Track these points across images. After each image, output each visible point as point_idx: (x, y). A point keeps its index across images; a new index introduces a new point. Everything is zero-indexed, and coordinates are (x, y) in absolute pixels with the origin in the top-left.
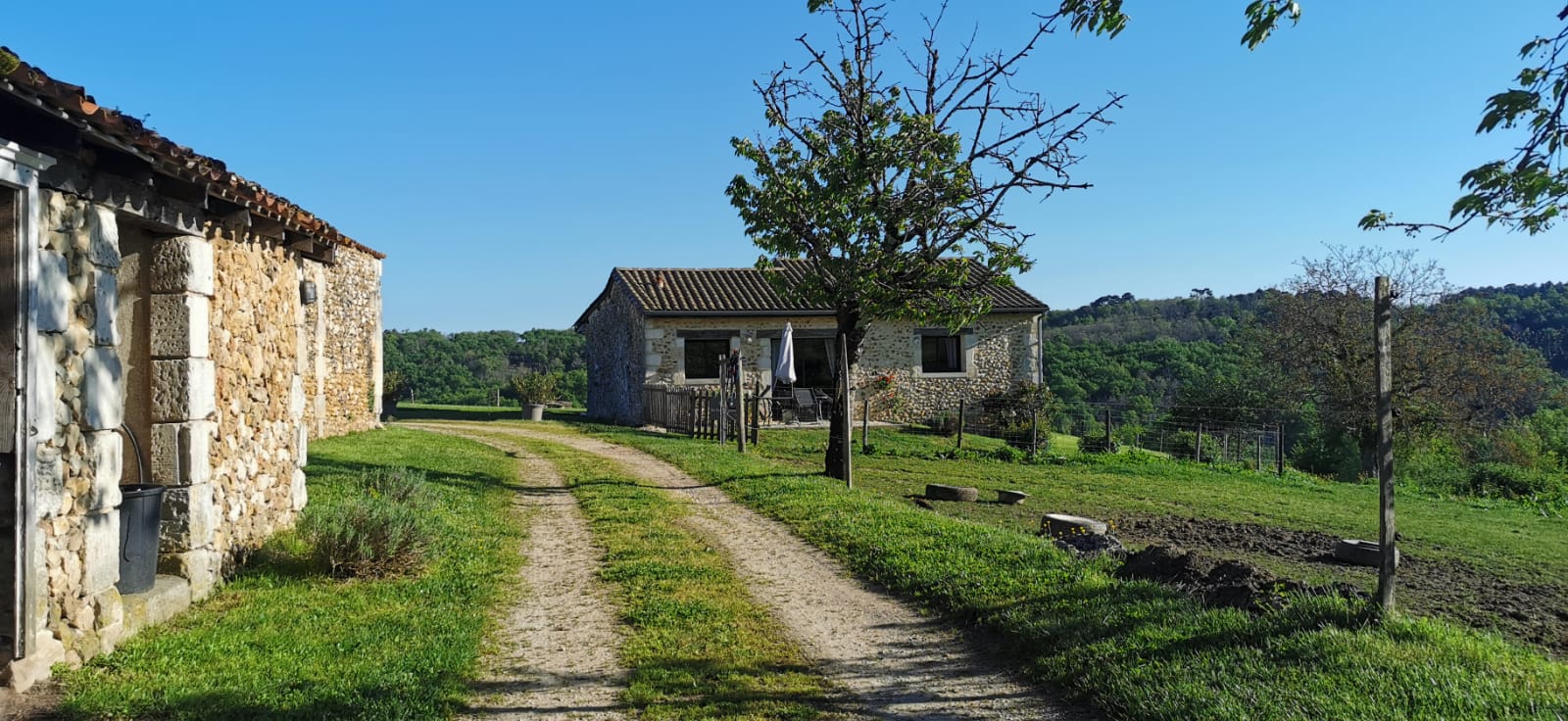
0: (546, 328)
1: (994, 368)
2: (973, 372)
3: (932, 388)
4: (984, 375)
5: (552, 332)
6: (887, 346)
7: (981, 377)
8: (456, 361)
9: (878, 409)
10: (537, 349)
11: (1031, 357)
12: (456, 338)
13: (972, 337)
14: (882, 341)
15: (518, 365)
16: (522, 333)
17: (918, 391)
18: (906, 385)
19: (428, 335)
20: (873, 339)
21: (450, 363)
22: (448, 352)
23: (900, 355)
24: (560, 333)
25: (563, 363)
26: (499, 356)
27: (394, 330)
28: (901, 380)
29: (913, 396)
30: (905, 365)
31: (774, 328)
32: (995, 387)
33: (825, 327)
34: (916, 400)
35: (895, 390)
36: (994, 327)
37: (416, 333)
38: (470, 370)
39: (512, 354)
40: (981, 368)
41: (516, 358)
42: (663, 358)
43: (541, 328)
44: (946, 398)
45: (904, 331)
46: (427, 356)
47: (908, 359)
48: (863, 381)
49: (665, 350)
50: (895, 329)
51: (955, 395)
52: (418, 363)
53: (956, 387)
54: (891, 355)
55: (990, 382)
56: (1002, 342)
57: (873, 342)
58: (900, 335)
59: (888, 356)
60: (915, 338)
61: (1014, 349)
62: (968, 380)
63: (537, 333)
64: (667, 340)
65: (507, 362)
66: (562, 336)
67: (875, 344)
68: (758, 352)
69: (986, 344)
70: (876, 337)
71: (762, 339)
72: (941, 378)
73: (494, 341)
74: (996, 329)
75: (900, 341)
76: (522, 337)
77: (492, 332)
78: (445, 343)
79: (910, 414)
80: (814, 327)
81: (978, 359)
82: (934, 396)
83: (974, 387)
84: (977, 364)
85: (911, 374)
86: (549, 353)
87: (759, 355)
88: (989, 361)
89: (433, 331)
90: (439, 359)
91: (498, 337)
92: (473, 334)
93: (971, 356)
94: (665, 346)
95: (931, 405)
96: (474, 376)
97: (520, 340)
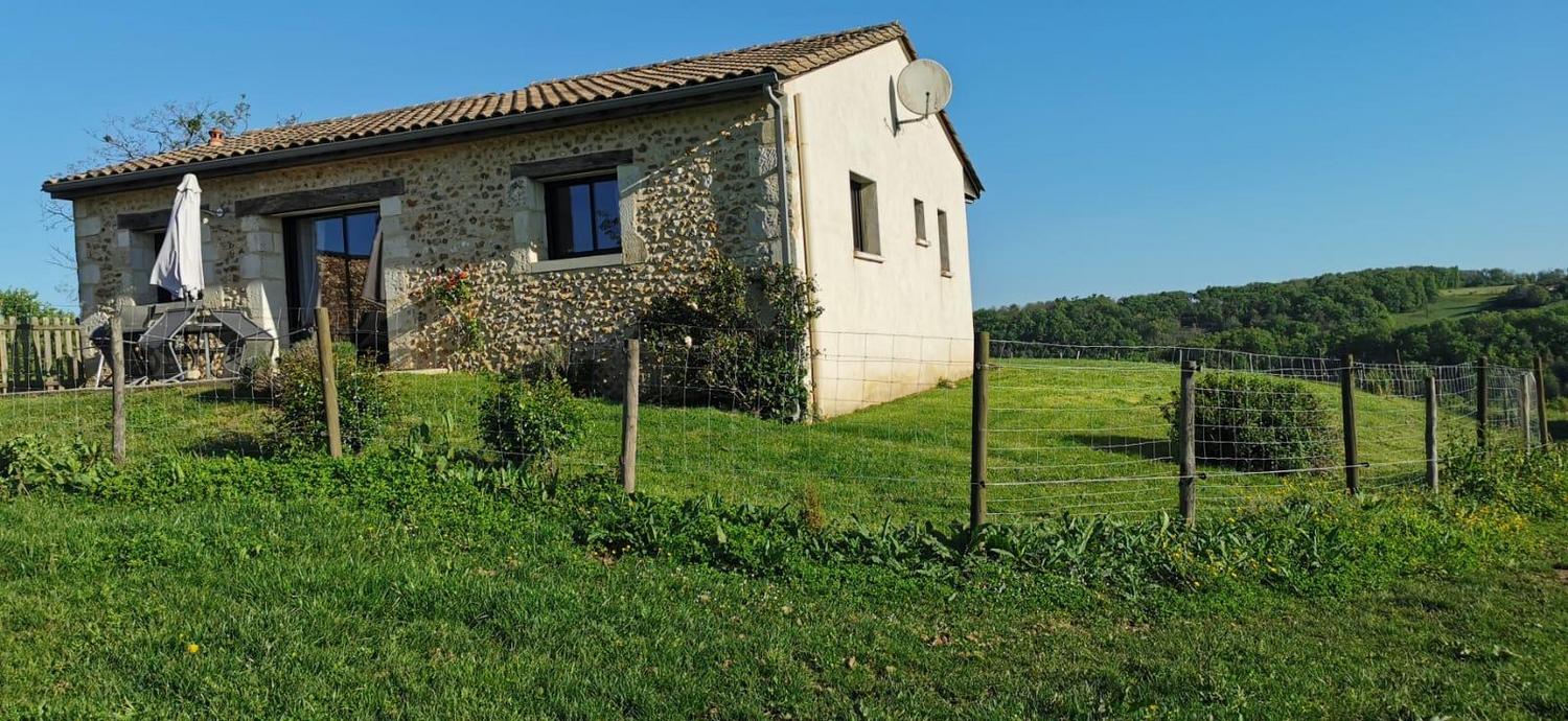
0: (1222, 285)
1: (684, 238)
2: (635, 251)
3: (554, 293)
4: (660, 256)
5: (1229, 289)
6: (461, 209)
7: (654, 262)
8: (1125, 325)
9: (449, 346)
10: (1211, 308)
11: (767, 204)
12: (1125, 302)
13: (634, 169)
14: (452, 201)
15: (1192, 326)
16: (1194, 292)
17: (525, 304)
18: (502, 291)
19: (1097, 301)
20: (434, 196)
21: (1118, 327)
22: (1117, 316)
23: (488, 226)
24: (1236, 290)
25: (1240, 321)
26: (1170, 318)
27: (1064, 298)
28: (491, 280)
29: (515, 314)
30: (498, 247)
31: (263, 195)
32: (687, 282)
33: (347, 183)
34: (521, 323)
35: (480, 303)
36: (678, 140)
37: (1084, 300)
38: (1139, 334)
39: (1186, 315)
40: (653, 240)
41: (1187, 320)
42: (102, 270)
43: (1217, 285)
44: (583, 315)
45: (493, 174)
46: (1095, 322)
47: (502, 234)
48: (420, 289)
49: (104, 255)
50: (476, 171)
51: (602, 306)
52: (1086, 329)
53: (603, 289)
54: (469, 227)
55: (678, 271)
56: (699, 174)
57: (434, 203)
58: (486, 183)
59: (463, 231)
60: (515, 186)
61: (727, 188)
62: (628, 271)
63: (1211, 291)
64: (105, 236)
65: (1179, 324)
66: (1239, 293)
67: (439, 208)
68: (239, 244)
69: (662, 183)
70: (440, 191)
71: (244, 219)
72: (570, 271)
73: (1166, 303)
74: (685, 144)
75: (485, 196)
76: (1195, 296)
77: (1163, 294)
78: (1114, 307)
79: (510, 354)
80: (329, 185)
81: (647, 221)
82: (557, 313)
83: (640, 286)
84: (645, 233)
85: (509, 268)
86: (1225, 313)
87: (241, 251)
88: (671, 223)
89: (1102, 296)
90: (1108, 324)
91: (1167, 298)
92: (1142, 296)
93: (630, 210)
94: (104, 248)
95: (553, 334)
96: (1143, 339)
97: (1194, 301)
